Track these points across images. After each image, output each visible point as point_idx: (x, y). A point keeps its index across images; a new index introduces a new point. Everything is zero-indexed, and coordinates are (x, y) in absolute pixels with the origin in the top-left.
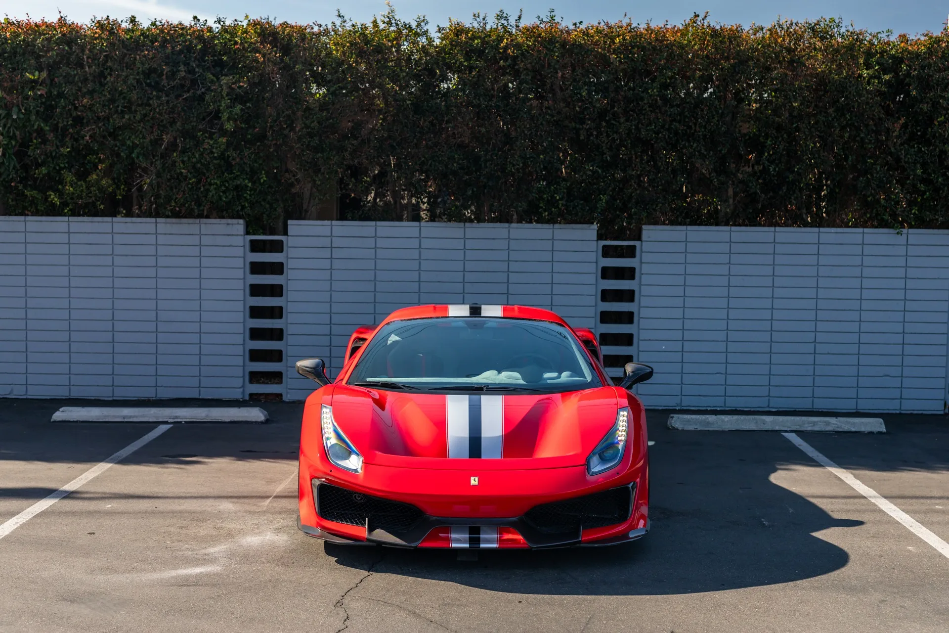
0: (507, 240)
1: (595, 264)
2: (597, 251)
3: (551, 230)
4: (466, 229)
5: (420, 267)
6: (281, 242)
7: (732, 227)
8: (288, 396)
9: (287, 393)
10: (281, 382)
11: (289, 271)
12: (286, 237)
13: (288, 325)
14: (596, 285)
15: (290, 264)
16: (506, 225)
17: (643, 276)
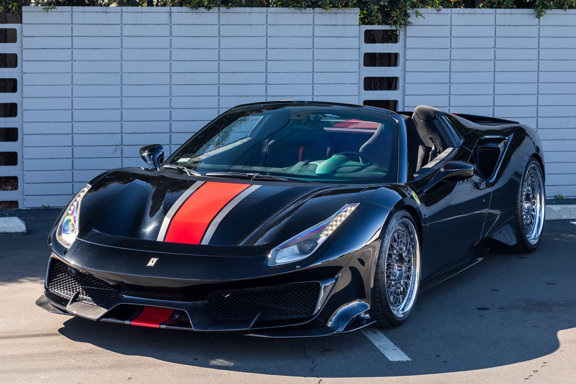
0: (265, 26)
1: (358, 50)
2: (359, 37)
3: (312, 15)
4: (221, 14)
5: (171, 57)
6: (14, 31)
7: (497, 9)
8: (25, 203)
9: (24, 200)
10: (16, 188)
11: (24, 63)
12: (19, 25)
13: (24, 124)
14: (359, 73)
15: (24, 57)
16: (264, 9)
17: (407, 62)
